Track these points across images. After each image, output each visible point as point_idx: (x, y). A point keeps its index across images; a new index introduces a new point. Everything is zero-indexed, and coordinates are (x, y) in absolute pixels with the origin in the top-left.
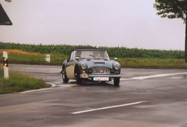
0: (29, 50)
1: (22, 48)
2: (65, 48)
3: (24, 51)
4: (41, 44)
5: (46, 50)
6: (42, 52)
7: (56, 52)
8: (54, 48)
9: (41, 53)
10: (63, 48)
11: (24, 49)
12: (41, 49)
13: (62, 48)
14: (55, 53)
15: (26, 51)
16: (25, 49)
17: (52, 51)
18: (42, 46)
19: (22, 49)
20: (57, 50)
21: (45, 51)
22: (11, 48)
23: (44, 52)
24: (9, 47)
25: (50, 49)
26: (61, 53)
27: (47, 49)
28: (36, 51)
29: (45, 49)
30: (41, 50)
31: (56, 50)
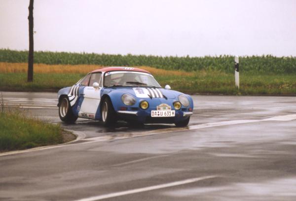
0: (166, 66)
1: (157, 63)
2: (228, 60)
3: (158, 68)
4: (188, 56)
5: (195, 66)
6: (189, 69)
7: (212, 68)
8: (209, 61)
9: (187, 70)
10: (224, 62)
11: (159, 66)
12: (186, 64)
13: (222, 61)
14: (211, 70)
15: (163, 68)
16: (161, 65)
17: (206, 67)
18: (189, 59)
19: (156, 65)
20: (214, 65)
21: (193, 68)
22: (138, 63)
23: (191, 68)
24: (134, 62)
25: (203, 63)
26: (220, 70)
27: (197, 64)
28: (178, 68)
29: (194, 64)
30: (187, 67)
31: (212, 64)
